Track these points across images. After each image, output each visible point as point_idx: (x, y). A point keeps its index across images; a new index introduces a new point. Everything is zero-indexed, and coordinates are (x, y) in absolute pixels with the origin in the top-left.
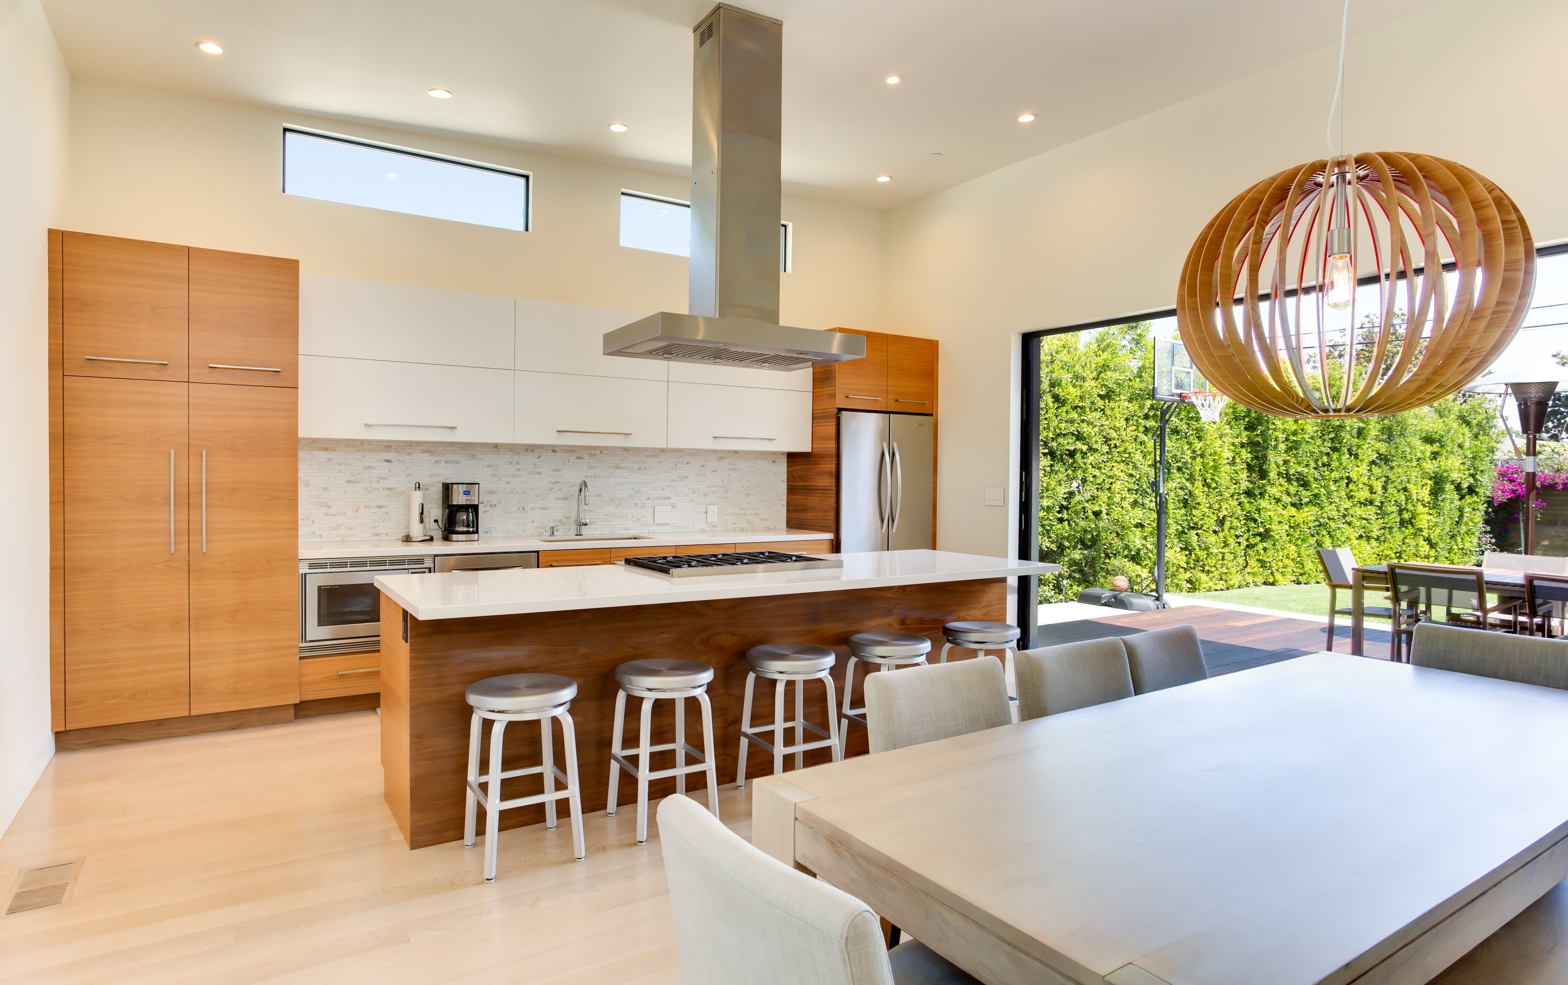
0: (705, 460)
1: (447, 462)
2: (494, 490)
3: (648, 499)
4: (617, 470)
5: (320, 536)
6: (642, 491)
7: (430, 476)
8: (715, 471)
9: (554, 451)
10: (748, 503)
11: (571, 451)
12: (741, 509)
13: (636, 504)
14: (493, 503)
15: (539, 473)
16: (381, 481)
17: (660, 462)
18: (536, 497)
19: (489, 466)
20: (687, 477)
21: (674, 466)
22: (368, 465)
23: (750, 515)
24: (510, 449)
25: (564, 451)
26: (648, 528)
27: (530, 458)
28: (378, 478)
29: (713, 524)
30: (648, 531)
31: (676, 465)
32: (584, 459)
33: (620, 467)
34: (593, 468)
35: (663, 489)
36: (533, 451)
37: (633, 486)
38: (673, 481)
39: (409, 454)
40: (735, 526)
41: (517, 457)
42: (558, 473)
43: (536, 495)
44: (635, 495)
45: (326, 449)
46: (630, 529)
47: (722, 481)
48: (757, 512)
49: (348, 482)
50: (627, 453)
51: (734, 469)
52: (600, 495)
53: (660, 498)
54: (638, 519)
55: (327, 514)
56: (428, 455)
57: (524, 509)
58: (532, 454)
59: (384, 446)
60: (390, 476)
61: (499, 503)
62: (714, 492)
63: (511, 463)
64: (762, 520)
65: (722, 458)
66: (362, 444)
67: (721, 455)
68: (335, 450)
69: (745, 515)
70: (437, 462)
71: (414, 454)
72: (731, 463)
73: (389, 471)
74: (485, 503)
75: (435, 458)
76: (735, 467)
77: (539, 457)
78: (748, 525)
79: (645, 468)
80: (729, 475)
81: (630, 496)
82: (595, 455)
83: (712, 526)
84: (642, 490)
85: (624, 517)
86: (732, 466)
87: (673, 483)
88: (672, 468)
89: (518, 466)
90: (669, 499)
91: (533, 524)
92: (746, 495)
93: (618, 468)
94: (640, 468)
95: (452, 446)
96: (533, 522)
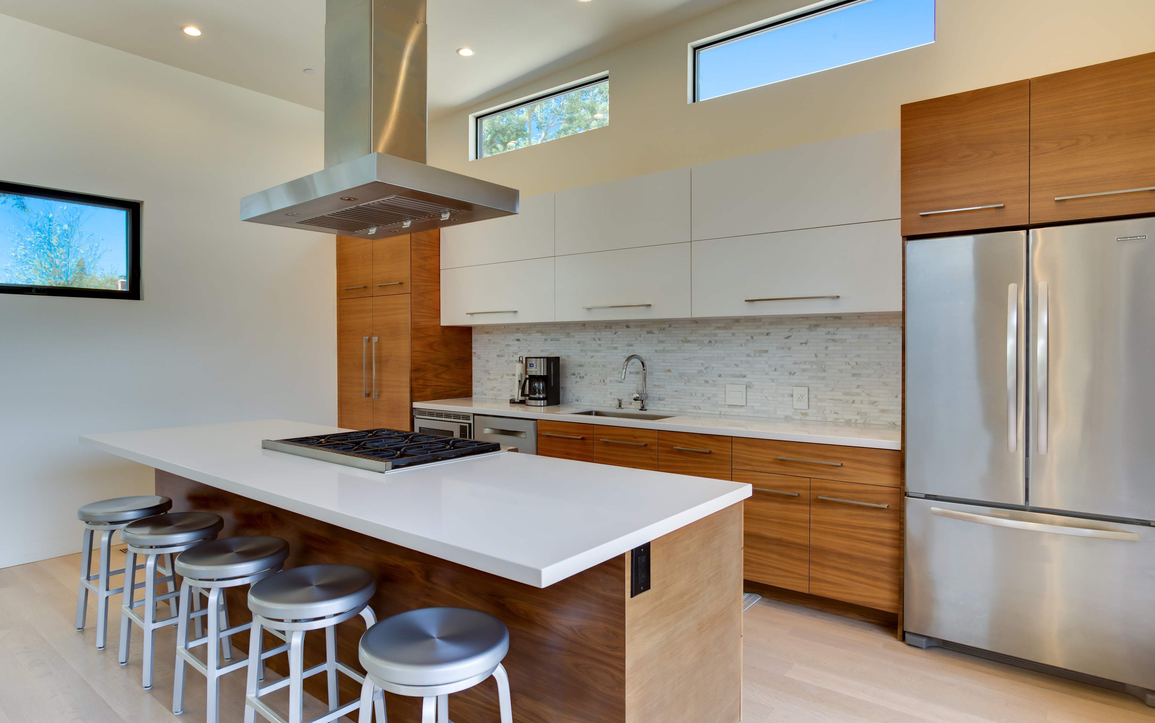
0: (791, 329)
1: (551, 340)
2: (582, 363)
3: (720, 376)
4: (686, 344)
5: (485, 394)
6: (713, 367)
7: (542, 351)
8: (806, 343)
9: (628, 327)
10: (858, 387)
11: (642, 326)
12: (845, 394)
13: (707, 382)
14: (582, 375)
15: (616, 348)
16: (514, 356)
17: (733, 334)
18: (613, 370)
19: (579, 343)
20: (767, 351)
21: (749, 338)
22: (508, 343)
23: (862, 402)
24: (594, 327)
25: (636, 326)
26: (720, 409)
27: (607, 335)
28: (513, 353)
29: (802, 411)
30: (720, 412)
31: (752, 338)
32: (654, 333)
33: (689, 341)
34: (662, 342)
35: (736, 365)
36: (611, 328)
37: (702, 362)
38: (748, 355)
39: (530, 334)
40: (836, 416)
41: (599, 333)
42: (631, 348)
43: (614, 369)
44: (705, 372)
45: (487, 333)
46: (700, 409)
47: (816, 356)
48: (873, 399)
49: (498, 356)
50: (695, 325)
51: (834, 340)
52: (669, 371)
53: (733, 376)
54: (709, 398)
55: (488, 379)
56: (540, 334)
57: (604, 381)
58: (610, 330)
59: (516, 328)
60: (519, 351)
61: (586, 375)
62: (804, 370)
63: (595, 340)
64: (883, 411)
65: (817, 326)
66: (505, 328)
67: (814, 322)
68: (491, 333)
69: (853, 402)
70: (546, 340)
71: (533, 334)
72: (829, 333)
73: (519, 348)
74: (576, 374)
75: (544, 337)
76: (836, 337)
77: (615, 334)
78: (858, 417)
79: (716, 342)
80: (827, 348)
81: (700, 372)
82: (664, 329)
83: (802, 414)
84: (712, 365)
85: (693, 394)
86: (830, 337)
87: (749, 359)
88: (748, 340)
89: (599, 342)
90: (745, 376)
91: (612, 396)
92: (854, 375)
93: (689, 342)
94: (710, 342)
95: (555, 326)
96: (611, 394)
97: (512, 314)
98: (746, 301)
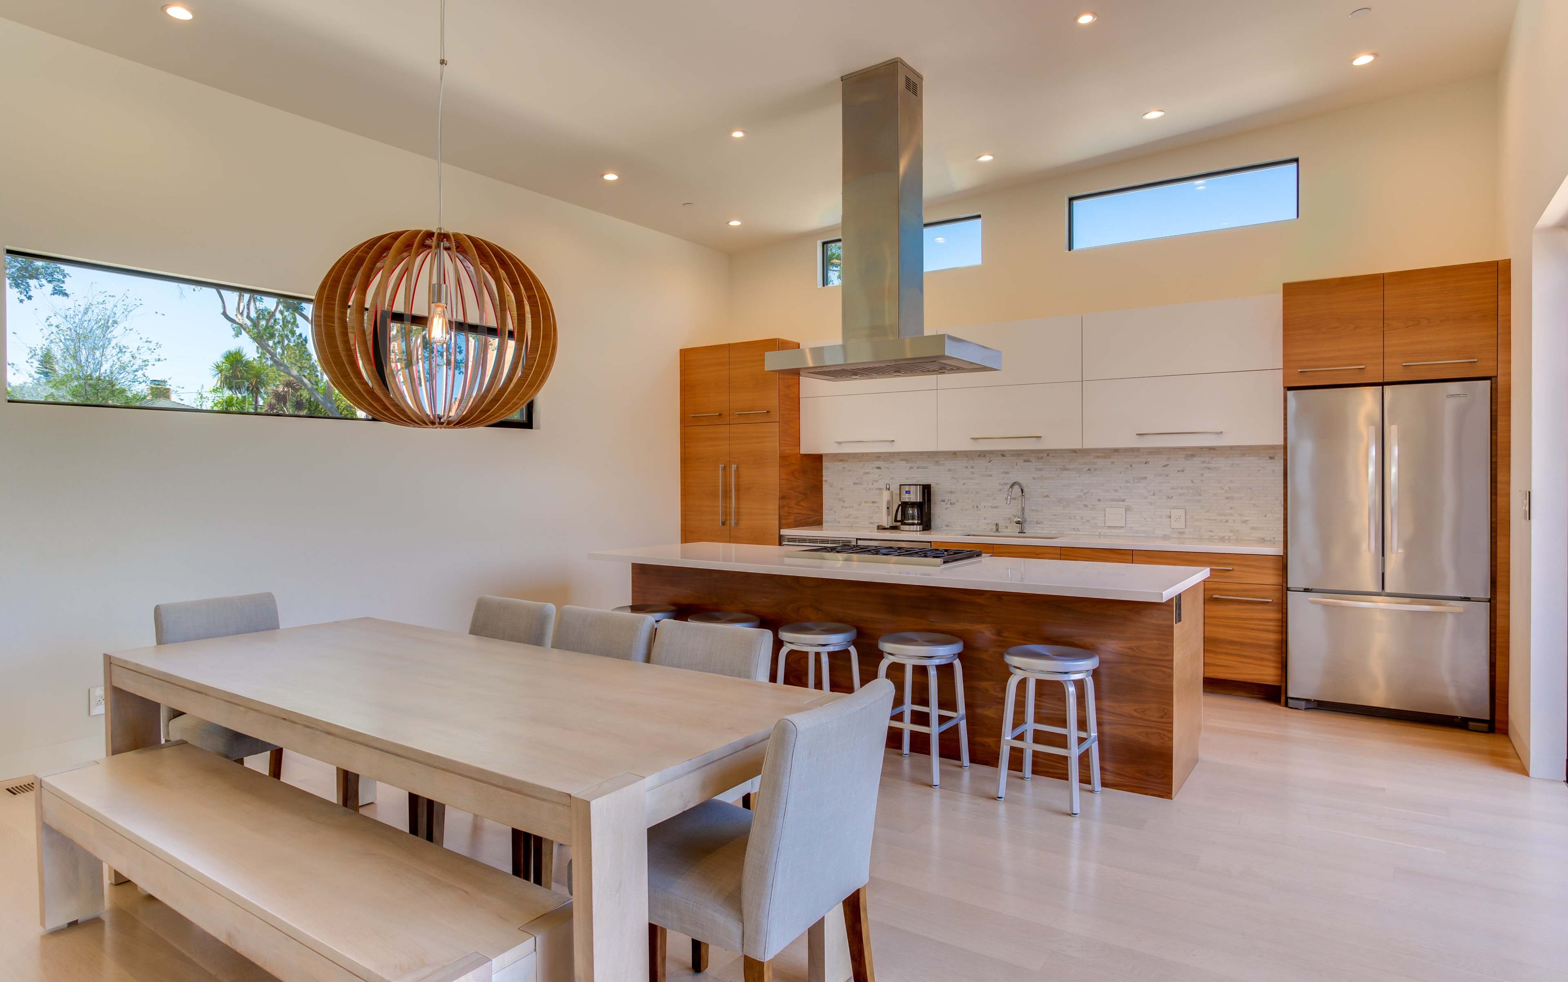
0: (1169, 458)
1: (918, 468)
2: (953, 490)
3: (1099, 500)
4: (1065, 472)
5: (839, 522)
6: (1092, 493)
7: (906, 479)
8: (1183, 471)
9: (1003, 455)
10: (1231, 508)
11: (1018, 455)
12: (1219, 514)
13: (1086, 506)
14: (952, 502)
15: (990, 476)
16: (874, 483)
17: (1113, 463)
18: (987, 497)
19: (949, 470)
20: (1145, 478)
21: (1129, 466)
22: (866, 471)
23: (1234, 521)
24: (966, 455)
25: (1013, 455)
26: (1099, 530)
27: (982, 463)
28: (873, 481)
29: (1179, 530)
30: (1100, 533)
31: (1131, 466)
32: (1031, 462)
33: (1067, 469)
34: (1041, 470)
35: (1116, 491)
36: (985, 456)
37: (1081, 488)
38: (1127, 482)
39: (892, 462)
40: (1212, 534)
41: (972, 462)
42: (1006, 475)
43: (988, 496)
44: (1084, 497)
45: (842, 461)
46: (1079, 531)
47: (1192, 482)
48: (1246, 518)
49: (855, 484)
50: (1075, 454)
51: (1208, 468)
52: (1047, 496)
53: (1113, 500)
54: (1088, 521)
55: (843, 507)
56: (904, 462)
57: (977, 507)
58: (984, 458)
59: (876, 457)
60: (880, 479)
61: (957, 501)
62: (1181, 495)
63: (967, 467)
64: (1253, 528)
65: (1193, 456)
66: (863, 456)
67: (1191, 453)
68: (847, 461)
69: (1227, 521)
70: (911, 468)
71: (896, 462)
72: (1204, 462)
73: (880, 475)
74: (946, 501)
75: (909, 465)
76: (1210, 466)
77: (990, 462)
78: (1231, 534)
79: (1095, 469)
80: (1202, 475)
81: (1079, 497)
82: (1042, 458)
83: (1179, 533)
84: (1092, 491)
85: (1072, 517)
86: (1206, 465)
87: (1128, 485)
88: (1127, 468)
89: (973, 470)
90: (1124, 501)
91: (986, 521)
92: (1227, 498)
93: (1068, 469)
94: (1089, 470)
95: (922, 455)
96: (985, 518)
97: (888, 443)
98: (1137, 434)
